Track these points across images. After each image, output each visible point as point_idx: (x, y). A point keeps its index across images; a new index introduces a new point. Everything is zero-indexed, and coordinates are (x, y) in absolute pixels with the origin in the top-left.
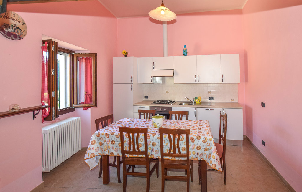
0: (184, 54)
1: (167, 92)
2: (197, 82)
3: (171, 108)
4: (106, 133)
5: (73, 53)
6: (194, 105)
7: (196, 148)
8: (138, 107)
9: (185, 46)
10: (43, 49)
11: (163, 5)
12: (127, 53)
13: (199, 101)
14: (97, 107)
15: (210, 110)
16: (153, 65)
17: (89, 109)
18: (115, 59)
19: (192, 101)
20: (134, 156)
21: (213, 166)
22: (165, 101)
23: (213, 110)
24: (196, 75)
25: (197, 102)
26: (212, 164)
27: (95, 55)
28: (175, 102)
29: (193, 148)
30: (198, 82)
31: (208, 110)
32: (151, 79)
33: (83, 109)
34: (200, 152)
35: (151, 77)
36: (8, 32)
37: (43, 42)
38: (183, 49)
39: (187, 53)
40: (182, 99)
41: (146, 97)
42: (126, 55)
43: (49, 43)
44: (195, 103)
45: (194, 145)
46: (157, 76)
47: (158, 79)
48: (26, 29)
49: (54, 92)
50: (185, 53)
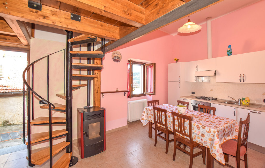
0: (228, 54)
1: (211, 90)
2: (242, 82)
3: (210, 104)
4: (150, 109)
5: (145, 64)
6: (240, 105)
7: (200, 134)
8: (183, 99)
9: (230, 46)
10: (128, 64)
11: (189, 21)
12: (178, 60)
13: (246, 102)
14: (155, 95)
15: (258, 113)
16: (197, 67)
17: (152, 96)
18: (170, 65)
19: (238, 101)
20: (162, 126)
21: (213, 155)
22: (207, 98)
23: (260, 113)
24: (240, 75)
25: (244, 103)
26: (213, 153)
27: (155, 64)
28: (217, 100)
29: (198, 134)
30: (244, 81)
31: (256, 113)
32: (195, 78)
33: (149, 95)
34: (204, 139)
35: (195, 77)
36: (116, 60)
37: (128, 61)
38: (227, 49)
39: (231, 53)
40: (225, 98)
41: (193, 93)
42: (177, 61)
43: (130, 61)
44: (241, 103)
45: (200, 132)
46: (202, 76)
47: (203, 78)
48: (121, 57)
49: (131, 85)
50: (230, 53)
